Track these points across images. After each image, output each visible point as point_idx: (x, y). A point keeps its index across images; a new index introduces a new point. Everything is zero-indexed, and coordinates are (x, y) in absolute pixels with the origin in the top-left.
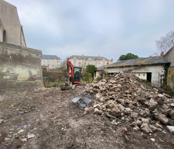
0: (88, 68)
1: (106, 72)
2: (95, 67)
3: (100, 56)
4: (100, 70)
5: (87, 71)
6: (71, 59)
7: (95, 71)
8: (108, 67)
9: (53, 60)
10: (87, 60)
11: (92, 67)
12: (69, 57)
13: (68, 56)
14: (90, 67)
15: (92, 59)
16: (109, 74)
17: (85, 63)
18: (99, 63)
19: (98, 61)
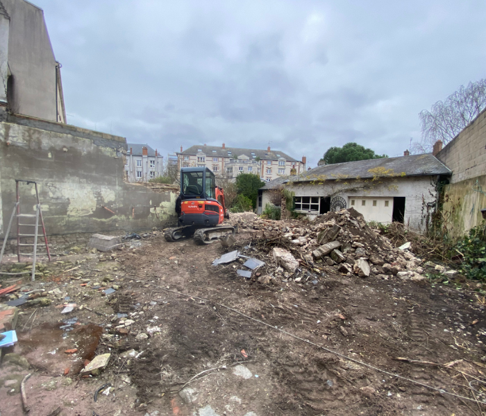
0: (242, 182)
1: (290, 195)
2: (259, 180)
3: (271, 149)
4: (274, 190)
5: (239, 192)
6: (191, 157)
7: (260, 192)
8: (295, 180)
9: (139, 159)
10: (236, 158)
11: (252, 179)
12: (186, 151)
13: (181, 148)
14: (245, 179)
15: (248, 158)
16: (298, 199)
17: (228, 169)
18: (269, 170)
19: (265, 162)
